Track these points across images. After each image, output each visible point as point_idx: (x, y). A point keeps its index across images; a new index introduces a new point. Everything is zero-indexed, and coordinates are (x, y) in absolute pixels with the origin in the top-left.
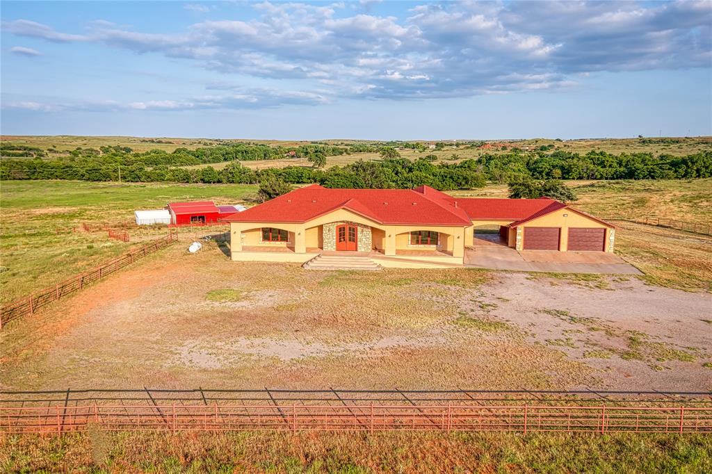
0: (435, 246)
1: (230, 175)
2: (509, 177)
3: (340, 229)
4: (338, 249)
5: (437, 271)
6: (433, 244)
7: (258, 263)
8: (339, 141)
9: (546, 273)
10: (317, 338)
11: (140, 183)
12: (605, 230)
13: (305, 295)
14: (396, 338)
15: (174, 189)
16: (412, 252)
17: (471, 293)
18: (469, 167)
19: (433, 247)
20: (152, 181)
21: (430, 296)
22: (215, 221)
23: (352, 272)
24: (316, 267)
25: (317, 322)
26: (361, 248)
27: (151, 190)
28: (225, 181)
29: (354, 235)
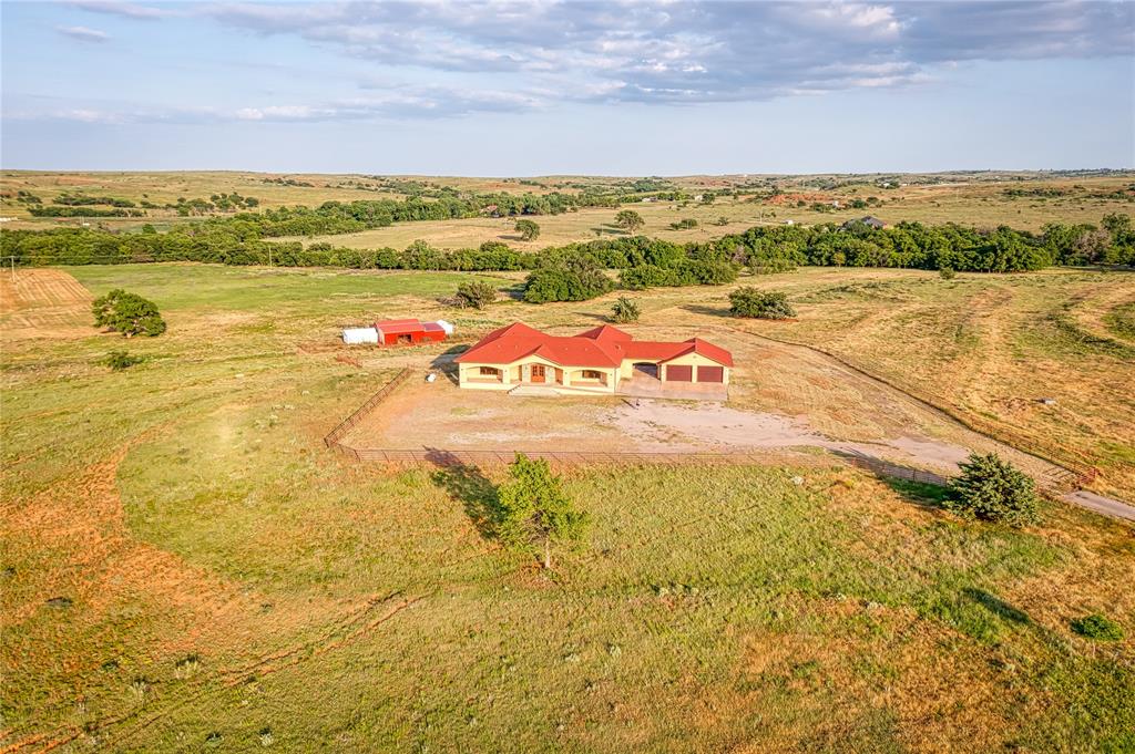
0: (598, 380)
1: (413, 259)
3: (533, 368)
4: (532, 381)
5: (594, 397)
7: (481, 391)
8: (563, 177)
10: (515, 433)
11: (296, 268)
12: (722, 368)
13: (509, 412)
14: (556, 433)
15: (344, 279)
16: (581, 384)
18: (725, 248)
20: (312, 265)
21: (584, 412)
22: (422, 340)
23: (540, 397)
24: (517, 393)
25: (515, 426)
26: (548, 380)
27: (316, 279)
28: (407, 267)
29: (543, 372)
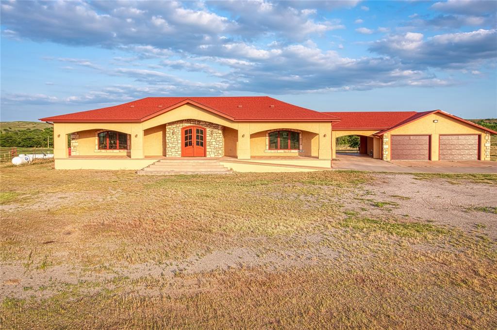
0: (296, 151)
2: (344, 140)
3: (186, 132)
4: (184, 155)
6: (295, 149)
9: (435, 174)
12: (480, 136)
14: (237, 251)
16: (270, 158)
17: (353, 192)
19: (295, 152)
21: (296, 195)
24: (151, 172)
26: (211, 153)
29: (202, 138)
